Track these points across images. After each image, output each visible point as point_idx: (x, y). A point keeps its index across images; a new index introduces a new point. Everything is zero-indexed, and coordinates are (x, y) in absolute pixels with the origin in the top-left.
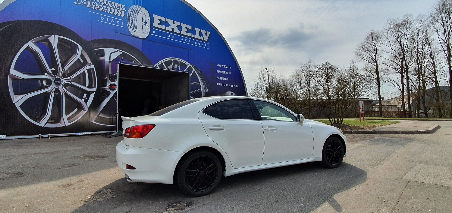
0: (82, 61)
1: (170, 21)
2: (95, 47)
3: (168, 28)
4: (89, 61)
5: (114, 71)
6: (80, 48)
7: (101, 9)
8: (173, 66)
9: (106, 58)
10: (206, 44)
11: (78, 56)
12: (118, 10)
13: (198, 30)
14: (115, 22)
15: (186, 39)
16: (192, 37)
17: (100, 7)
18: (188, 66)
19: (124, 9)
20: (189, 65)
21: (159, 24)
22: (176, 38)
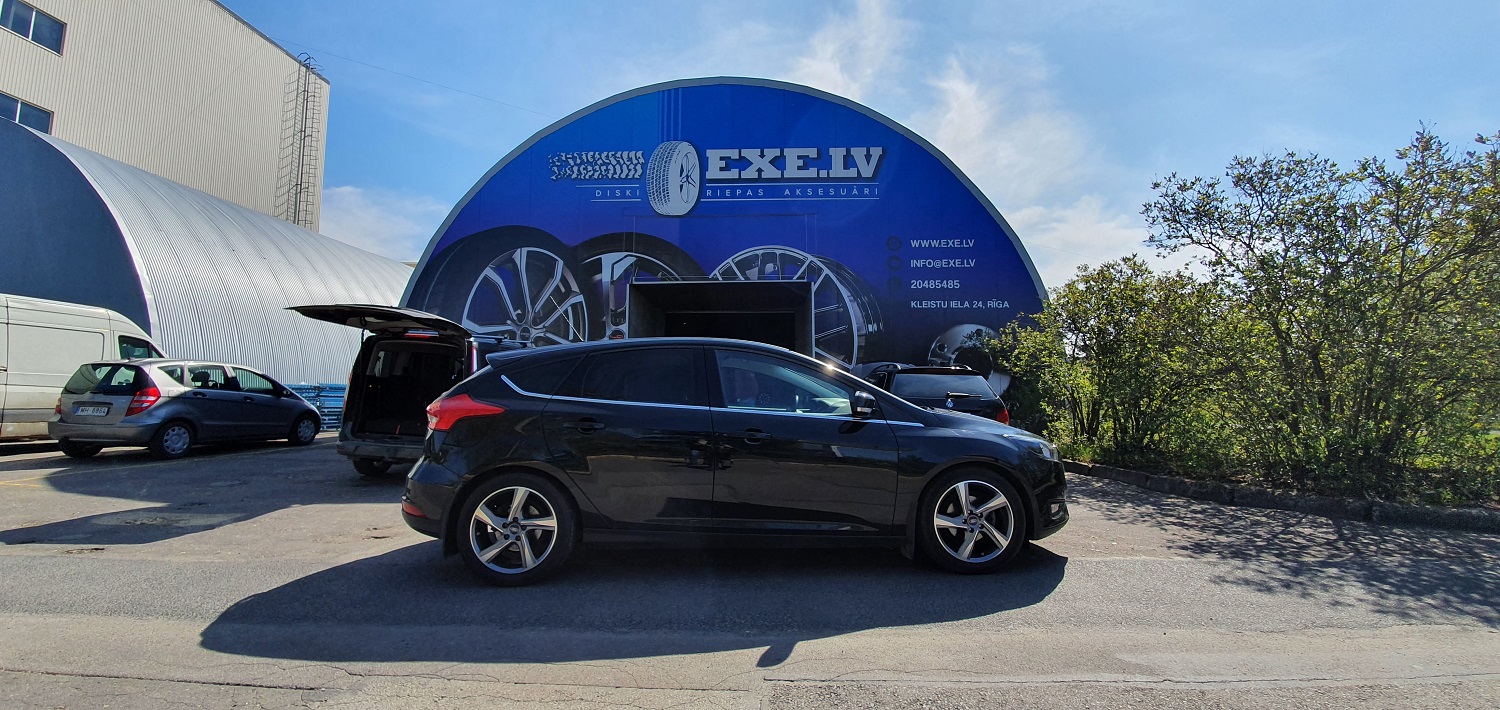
0: (563, 290)
1: (751, 154)
2: (586, 256)
3: (745, 175)
4: (575, 287)
5: (620, 301)
6: (560, 263)
7: (597, 174)
8: (761, 272)
9: (605, 276)
10: (866, 186)
11: (556, 281)
12: (628, 166)
13: (837, 154)
14: (623, 195)
15: (798, 187)
16: (818, 179)
17: (595, 171)
18: (807, 263)
19: (642, 160)
20: (810, 258)
21: (722, 169)
22: (768, 192)
